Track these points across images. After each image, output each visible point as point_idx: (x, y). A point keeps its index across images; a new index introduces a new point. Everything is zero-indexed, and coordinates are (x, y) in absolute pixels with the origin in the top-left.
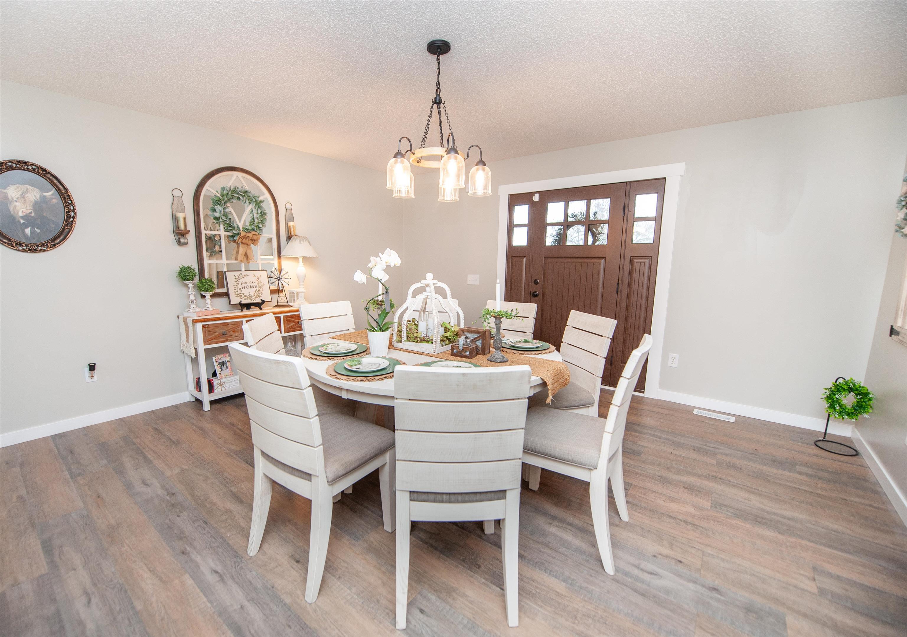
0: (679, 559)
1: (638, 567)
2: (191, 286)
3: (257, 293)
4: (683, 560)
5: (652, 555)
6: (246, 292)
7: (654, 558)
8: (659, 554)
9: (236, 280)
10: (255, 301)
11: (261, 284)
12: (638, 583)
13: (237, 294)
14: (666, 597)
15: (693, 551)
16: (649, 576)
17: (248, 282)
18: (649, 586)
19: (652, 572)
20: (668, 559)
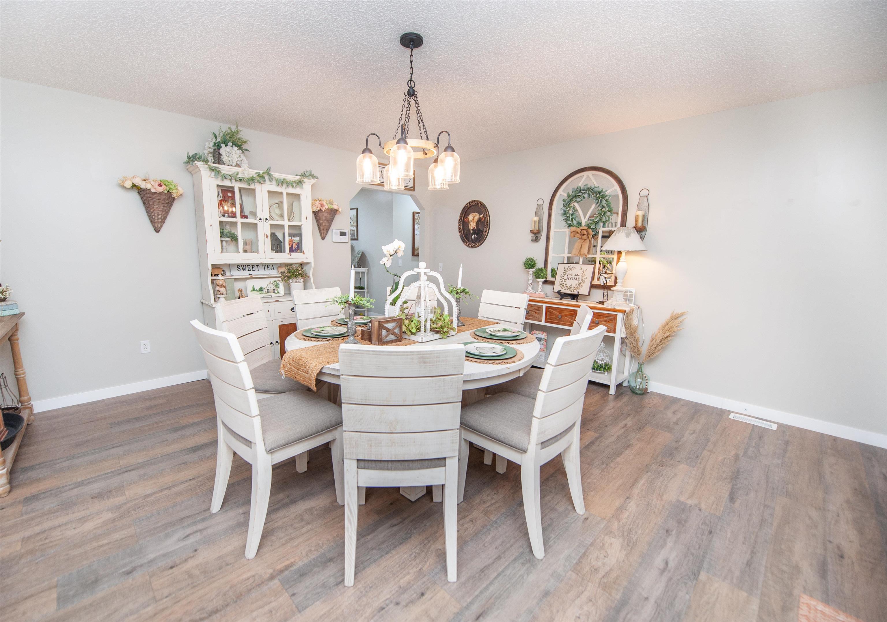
0: (174, 569)
1: (200, 531)
2: (531, 272)
3: (578, 285)
4: (171, 571)
5: (198, 549)
6: (569, 283)
7: (196, 548)
8: (193, 556)
9: (564, 272)
10: (573, 293)
11: (584, 277)
12: (191, 521)
13: (561, 284)
14: (166, 532)
15: (166, 592)
16: (188, 533)
17: (574, 274)
18: (183, 527)
19: (188, 538)
20: (184, 559)
